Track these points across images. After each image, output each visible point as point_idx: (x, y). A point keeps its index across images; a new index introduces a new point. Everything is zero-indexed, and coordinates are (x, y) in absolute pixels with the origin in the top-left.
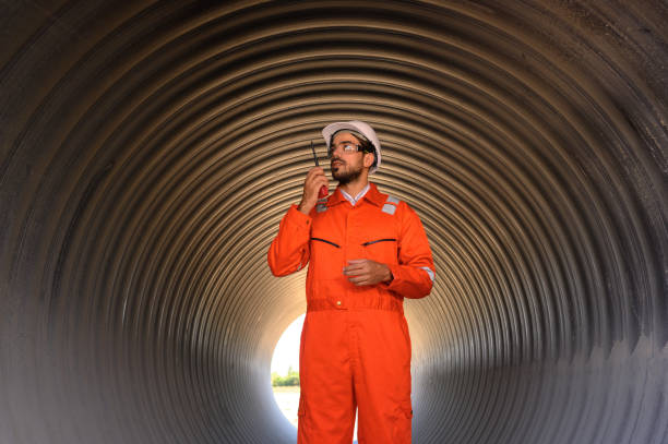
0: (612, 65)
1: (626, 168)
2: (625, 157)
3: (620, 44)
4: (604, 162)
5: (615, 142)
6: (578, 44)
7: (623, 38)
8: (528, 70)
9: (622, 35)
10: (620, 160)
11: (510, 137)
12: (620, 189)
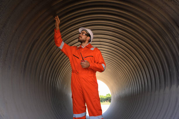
0: (173, 10)
1: (176, 38)
2: (176, 35)
3: (176, 4)
4: (170, 37)
5: (173, 31)
6: (164, 5)
7: (177, 3)
8: (150, 12)
9: (177, 2)
10: (175, 36)
11: (144, 31)
12: (174, 44)
